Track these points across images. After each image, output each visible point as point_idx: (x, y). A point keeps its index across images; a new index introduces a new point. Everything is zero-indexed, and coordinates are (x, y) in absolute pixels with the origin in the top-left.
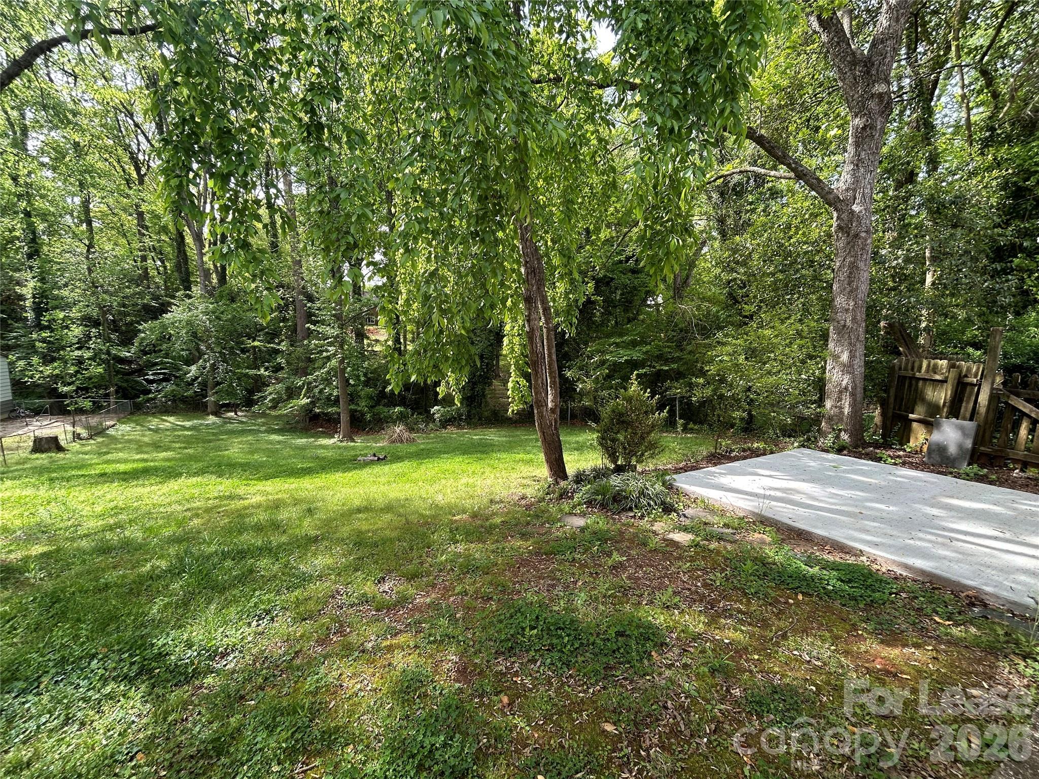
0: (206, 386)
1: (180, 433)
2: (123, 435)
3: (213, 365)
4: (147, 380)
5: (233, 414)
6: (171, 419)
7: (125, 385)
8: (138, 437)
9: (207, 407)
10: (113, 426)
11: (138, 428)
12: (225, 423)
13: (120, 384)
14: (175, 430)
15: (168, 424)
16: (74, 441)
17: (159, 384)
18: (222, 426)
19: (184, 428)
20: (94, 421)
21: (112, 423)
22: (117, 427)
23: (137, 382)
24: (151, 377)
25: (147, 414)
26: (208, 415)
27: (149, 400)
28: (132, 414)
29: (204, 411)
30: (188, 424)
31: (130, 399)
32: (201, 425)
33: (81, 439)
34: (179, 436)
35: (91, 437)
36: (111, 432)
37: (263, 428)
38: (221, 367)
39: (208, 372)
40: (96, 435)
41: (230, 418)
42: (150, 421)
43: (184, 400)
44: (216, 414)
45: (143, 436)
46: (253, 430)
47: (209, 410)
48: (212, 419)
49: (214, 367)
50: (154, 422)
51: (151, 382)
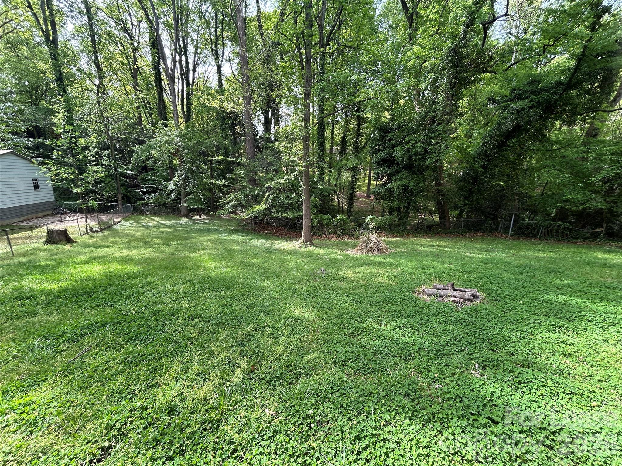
0: (180, 195)
1: (163, 230)
2: (124, 230)
3: (184, 179)
4: (142, 191)
5: (198, 217)
6: (157, 219)
7: (128, 194)
8: (134, 232)
9: (181, 211)
10: (120, 222)
11: (135, 224)
12: (194, 223)
13: (125, 193)
14: (160, 227)
15: (155, 223)
16: (87, 233)
17: (150, 195)
18: (193, 226)
19: (166, 226)
20: (104, 218)
21: (119, 220)
22: (122, 223)
23: (136, 192)
24: (145, 190)
25: (142, 215)
26: (181, 217)
27: (143, 205)
28: (133, 214)
29: (179, 214)
30: (168, 223)
31: (131, 203)
32: (177, 224)
33: (93, 232)
34: (163, 232)
35: (101, 230)
36: (117, 227)
37: (223, 229)
38: (191, 182)
39: (181, 184)
40: (105, 229)
41: (197, 220)
42: (143, 220)
43: (165, 205)
44: (187, 216)
45: (138, 231)
46: (216, 230)
47: (182, 213)
48: (184, 220)
49: (185, 181)
50: (146, 220)
51: (144, 193)
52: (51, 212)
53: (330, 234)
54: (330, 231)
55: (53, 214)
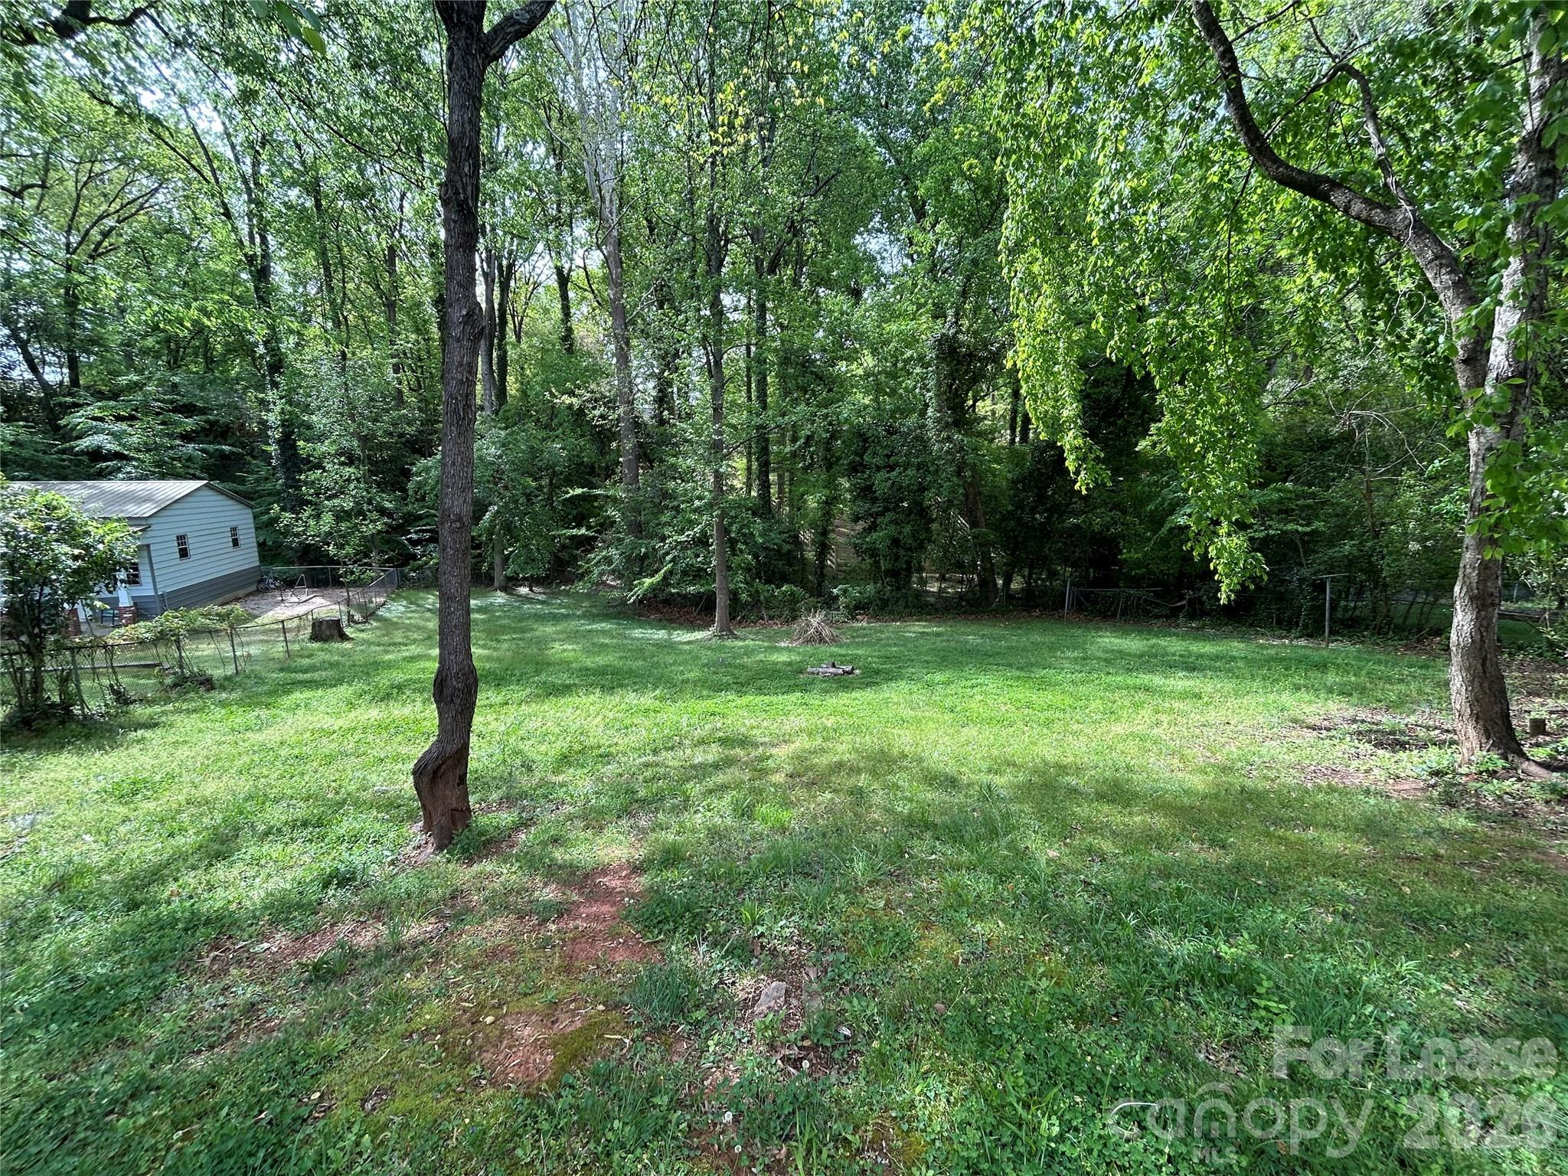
2: (400, 617)
5: (525, 590)
8: (419, 621)
9: (493, 580)
10: (384, 604)
11: (413, 607)
16: (349, 625)
17: (426, 547)
18: (520, 607)
20: (358, 597)
21: (383, 600)
22: (388, 605)
23: (400, 542)
24: (415, 537)
25: (419, 588)
26: (496, 591)
27: (417, 568)
28: (403, 588)
29: (491, 586)
32: (491, 604)
33: (357, 623)
35: (365, 620)
36: (381, 612)
37: (579, 612)
40: (369, 617)
41: (525, 596)
42: (422, 598)
44: (504, 589)
45: (425, 619)
47: (496, 584)
48: (500, 598)
51: (414, 543)
52: (254, 588)
53: (771, 618)
54: (771, 613)
55: (258, 592)
